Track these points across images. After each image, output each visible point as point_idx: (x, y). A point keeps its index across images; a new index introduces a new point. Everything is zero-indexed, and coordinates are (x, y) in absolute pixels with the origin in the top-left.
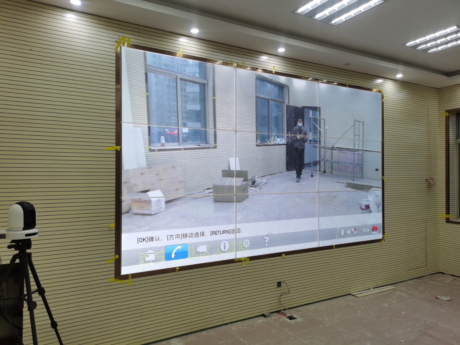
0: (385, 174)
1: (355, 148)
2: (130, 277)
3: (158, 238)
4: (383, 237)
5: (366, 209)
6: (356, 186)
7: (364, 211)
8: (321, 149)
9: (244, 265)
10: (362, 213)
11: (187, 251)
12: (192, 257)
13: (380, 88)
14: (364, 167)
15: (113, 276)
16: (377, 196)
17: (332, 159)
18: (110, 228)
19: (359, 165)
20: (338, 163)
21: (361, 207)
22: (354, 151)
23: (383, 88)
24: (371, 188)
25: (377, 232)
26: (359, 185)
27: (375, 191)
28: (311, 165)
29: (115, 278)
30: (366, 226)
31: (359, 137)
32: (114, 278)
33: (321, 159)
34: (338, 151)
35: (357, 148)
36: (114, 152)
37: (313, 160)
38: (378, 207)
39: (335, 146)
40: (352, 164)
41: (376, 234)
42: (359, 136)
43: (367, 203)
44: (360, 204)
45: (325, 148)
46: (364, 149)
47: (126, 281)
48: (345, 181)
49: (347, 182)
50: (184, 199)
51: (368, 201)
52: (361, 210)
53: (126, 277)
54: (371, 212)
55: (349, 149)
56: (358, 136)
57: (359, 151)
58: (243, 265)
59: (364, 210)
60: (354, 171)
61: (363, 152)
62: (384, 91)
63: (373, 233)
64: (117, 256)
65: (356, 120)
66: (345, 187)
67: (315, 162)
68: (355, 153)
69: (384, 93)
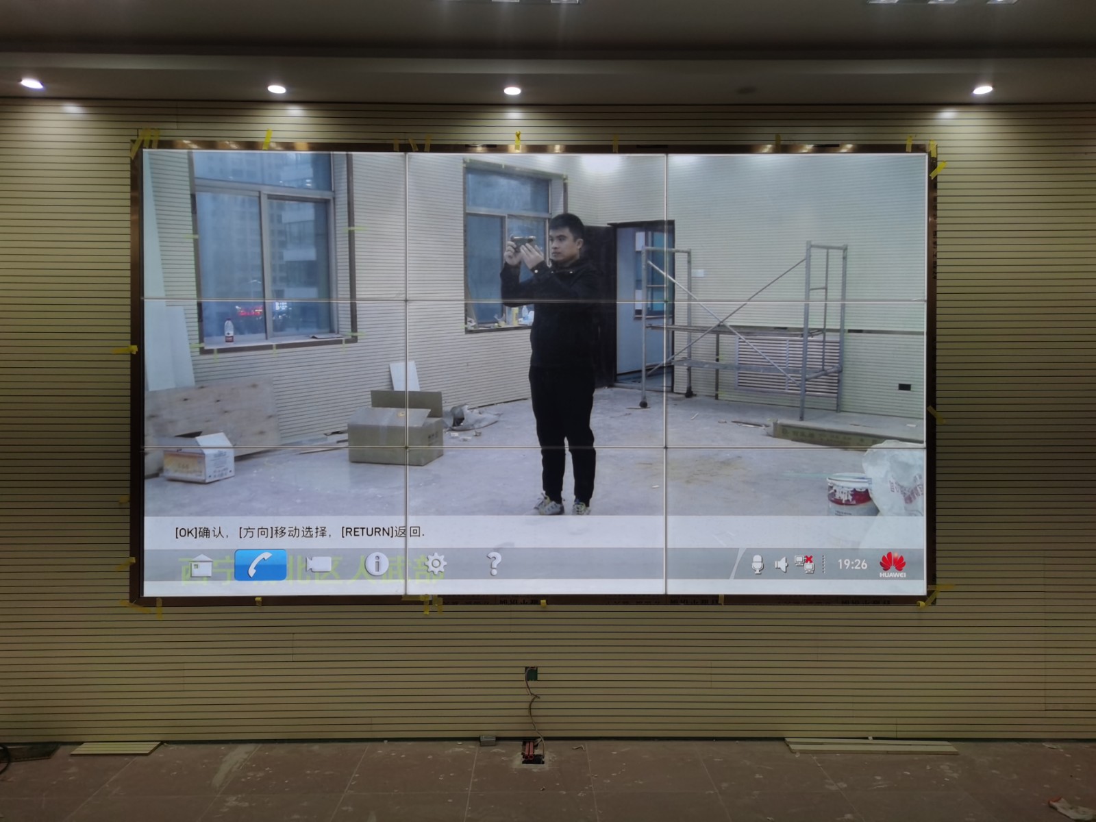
0: (938, 401)
1: (810, 326)
2: (159, 603)
3: (220, 532)
4: (930, 593)
5: (854, 502)
6: (812, 435)
7: (844, 507)
8: (675, 332)
9: (428, 613)
10: (839, 514)
11: (285, 566)
12: (295, 578)
13: (919, 137)
14: (847, 380)
15: (127, 596)
16: (907, 467)
17: (717, 360)
18: (121, 503)
19: (826, 375)
20: (739, 368)
21: (833, 494)
22: (805, 335)
23: (933, 137)
24: (875, 443)
25: (901, 574)
26: (824, 431)
27: (896, 452)
28: (640, 377)
29: (131, 600)
30: (854, 553)
31: (826, 292)
32: (128, 601)
33: (676, 359)
34: (742, 337)
35: (816, 323)
36: (128, 358)
37: (648, 364)
38: (909, 499)
39: (729, 323)
40: (795, 371)
41: (899, 578)
42: (826, 289)
43: (860, 486)
44: (831, 487)
45: (690, 329)
46: (847, 328)
47: (152, 609)
48: (769, 421)
49: (775, 424)
50: (277, 453)
51: (863, 478)
52: (831, 505)
53: (152, 601)
54: (875, 511)
55: (785, 328)
56: (824, 290)
57: (827, 333)
58: (425, 613)
59: (848, 503)
60: (806, 391)
61: (842, 337)
62: (940, 144)
63: (884, 574)
64: (133, 560)
65: (813, 243)
66: (770, 438)
67: (656, 367)
68: (810, 338)
69: (940, 150)
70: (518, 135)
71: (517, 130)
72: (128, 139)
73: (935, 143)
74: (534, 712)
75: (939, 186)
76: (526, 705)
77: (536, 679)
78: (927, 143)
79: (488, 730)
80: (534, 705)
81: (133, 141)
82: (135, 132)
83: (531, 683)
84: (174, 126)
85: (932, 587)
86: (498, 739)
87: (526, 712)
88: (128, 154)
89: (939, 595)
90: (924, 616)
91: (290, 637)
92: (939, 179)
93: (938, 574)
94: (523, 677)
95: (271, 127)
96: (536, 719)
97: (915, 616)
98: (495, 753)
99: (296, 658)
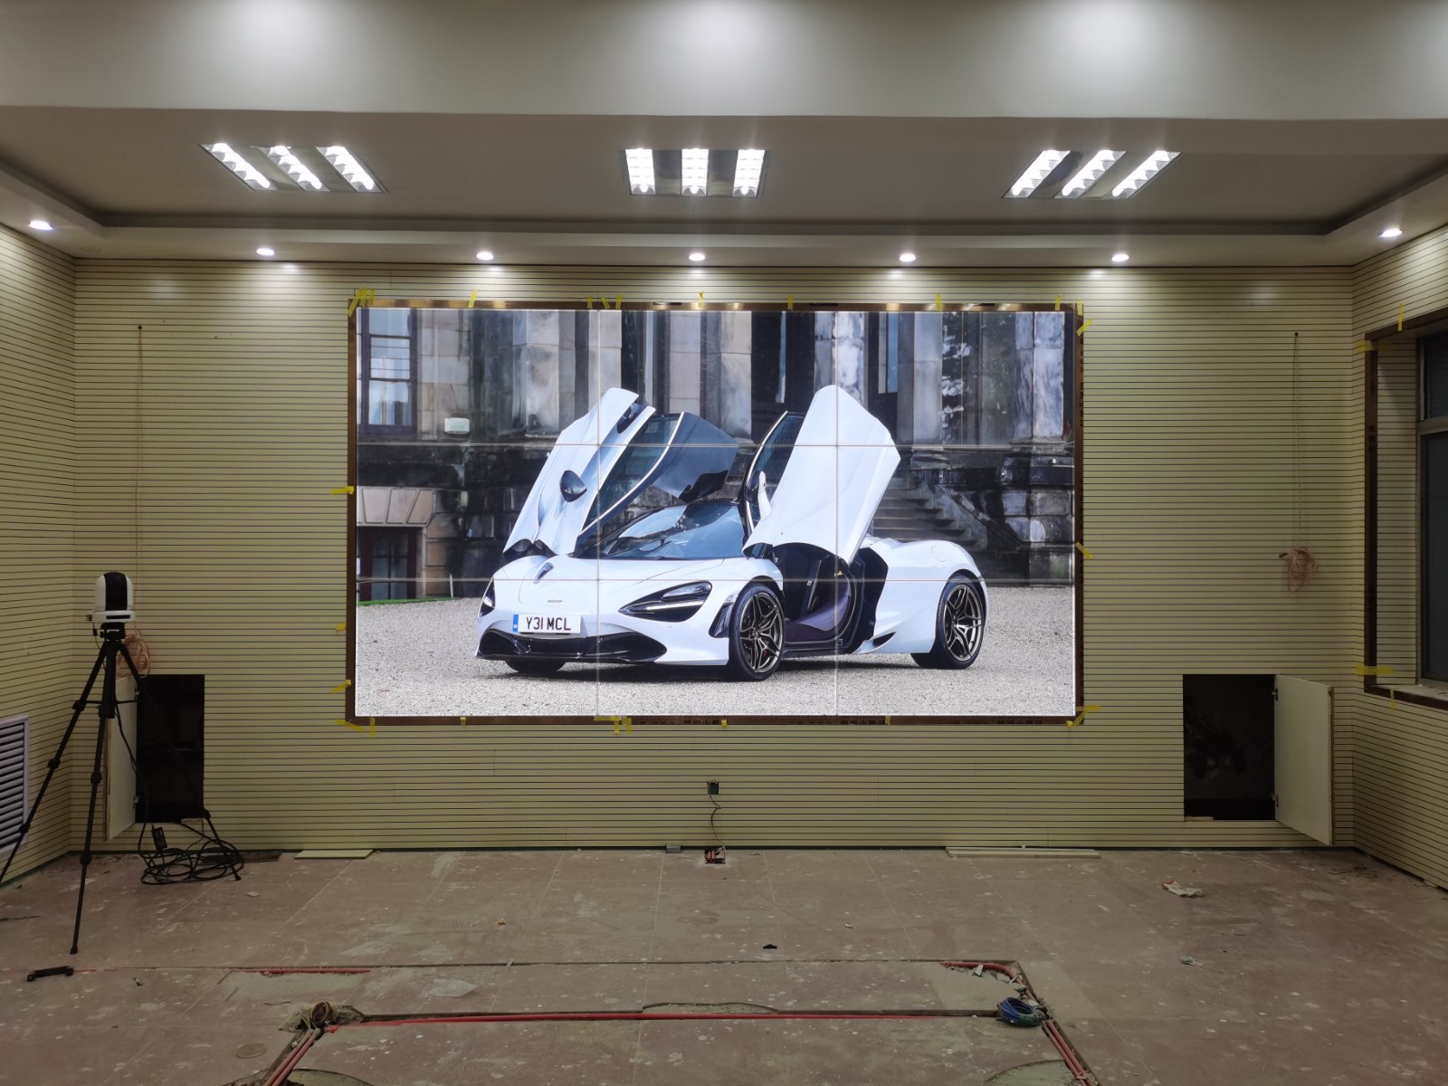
0: (1085, 538)
2: (373, 722)
4: (1078, 713)
9: (618, 732)
13: (1065, 297)
15: (343, 716)
18: (337, 631)
23: (1079, 297)
29: (347, 719)
32: (342, 720)
36: (345, 497)
47: (366, 728)
53: (365, 721)
58: (616, 732)
62: (1086, 303)
64: (349, 682)
69: (1086, 309)
70: (701, 294)
71: (700, 290)
72: (346, 298)
73: (1082, 302)
74: (715, 823)
75: (1085, 341)
76: (709, 817)
77: (717, 793)
78: (1074, 302)
79: (673, 840)
80: (715, 817)
81: (351, 301)
82: (352, 292)
83: (715, 797)
84: (388, 286)
85: (1080, 709)
86: (683, 848)
87: (708, 824)
88: (346, 311)
89: (1086, 716)
90: (1075, 735)
91: (492, 753)
92: (1085, 335)
93: (1086, 697)
94: (706, 791)
95: (477, 287)
96: (717, 830)
97: (1065, 735)
98: (680, 858)
99: (497, 773)
